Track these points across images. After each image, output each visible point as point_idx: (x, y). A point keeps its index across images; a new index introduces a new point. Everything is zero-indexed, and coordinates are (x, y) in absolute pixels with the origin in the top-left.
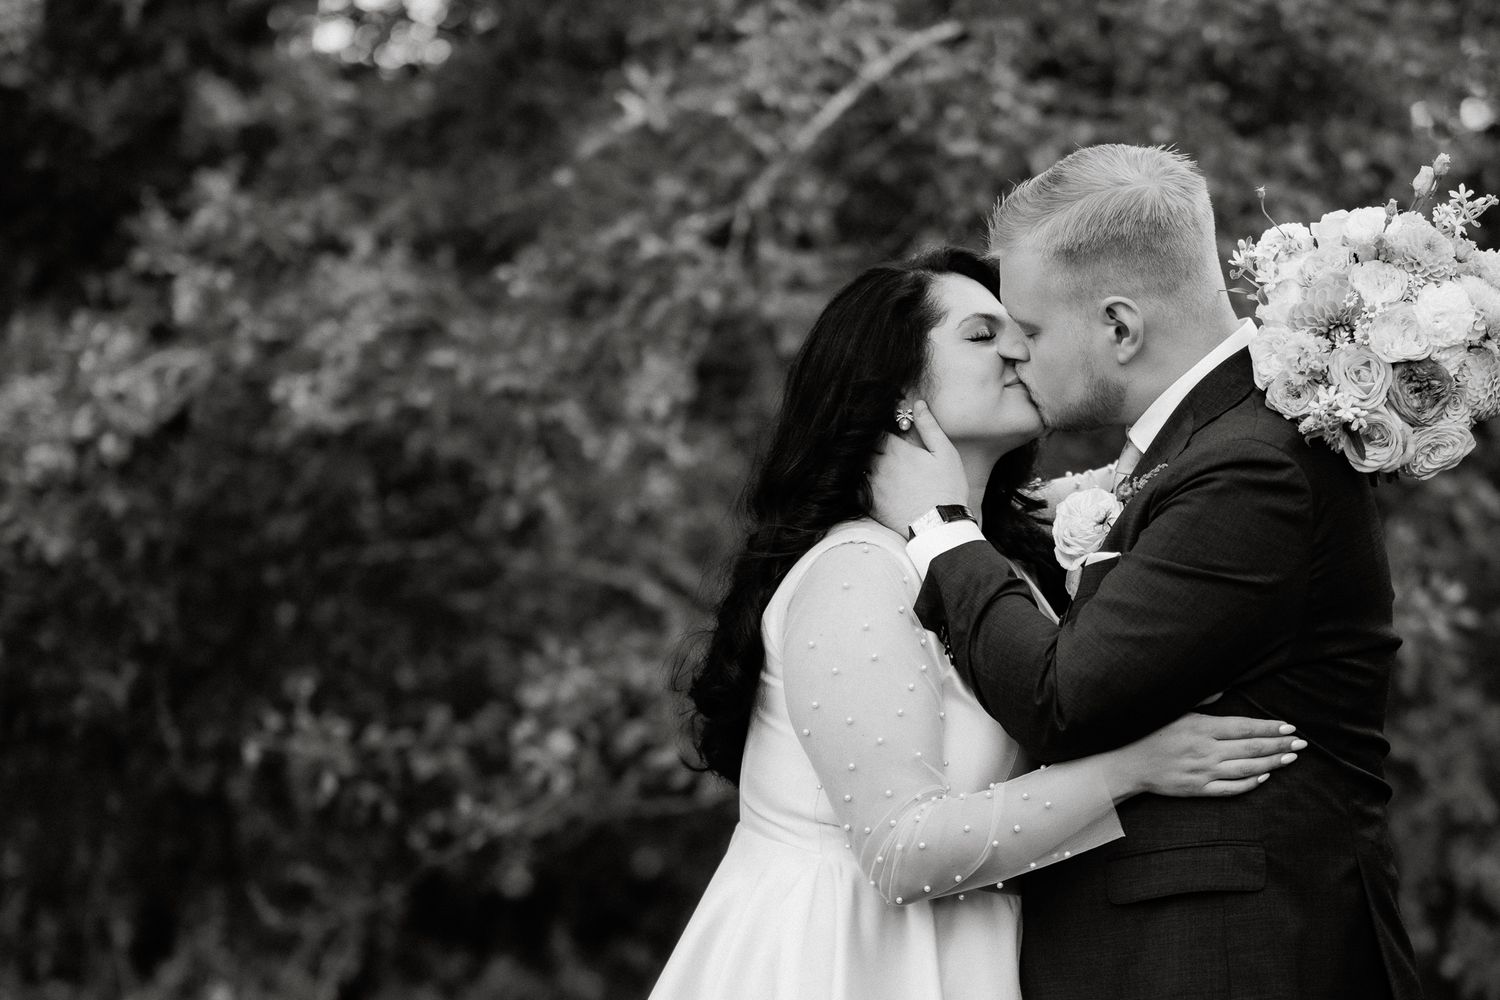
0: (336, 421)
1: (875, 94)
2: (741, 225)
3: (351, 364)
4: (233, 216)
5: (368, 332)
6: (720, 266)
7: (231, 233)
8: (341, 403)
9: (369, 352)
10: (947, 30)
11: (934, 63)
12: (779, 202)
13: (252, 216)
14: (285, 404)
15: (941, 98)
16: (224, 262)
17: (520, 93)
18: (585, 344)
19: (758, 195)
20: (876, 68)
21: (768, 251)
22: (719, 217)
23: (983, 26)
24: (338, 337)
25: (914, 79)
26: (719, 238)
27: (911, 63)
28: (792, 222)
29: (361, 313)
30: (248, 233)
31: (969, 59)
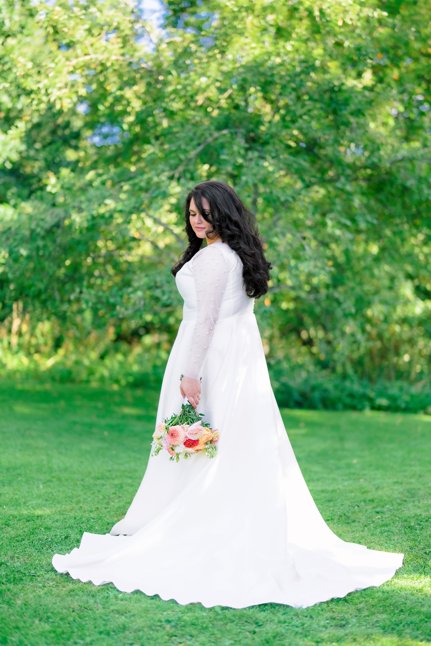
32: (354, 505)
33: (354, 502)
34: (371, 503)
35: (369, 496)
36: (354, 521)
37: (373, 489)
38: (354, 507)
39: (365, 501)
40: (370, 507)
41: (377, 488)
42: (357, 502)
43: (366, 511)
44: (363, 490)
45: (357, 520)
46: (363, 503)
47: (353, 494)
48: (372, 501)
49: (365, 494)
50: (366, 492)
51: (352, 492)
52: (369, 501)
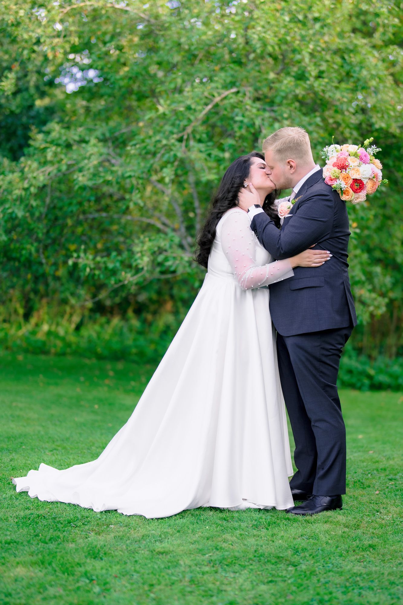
0: (90, 184)
1: (217, 105)
2: (185, 137)
3: (92, 170)
4: (60, 133)
5: (95, 162)
6: (181, 146)
7: (60, 138)
8: (90, 179)
9: (95, 167)
10: (234, 90)
11: (231, 98)
12: (194, 131)
13: (65, 135)
14: (77, 179)
15: (233, 107)
16: (58, 145)
17: (127, 103)
18: (148, 165)
19: (189, 130)
20: (217, 99)
21: (192, 143)
22: (180, 135)
23: (242, 89)
24: (88, 163)
25: (226, 102)
26: (180, 140)
27: (225, 98)
28: (198, 137)
29: (93, 157)
30: (64, 138)
31: (240, 97)
32: (368, 473)
33: (367, 470)
34: (383, 471)
35: (381, 466)
36: (369, 486)
37: (384, 459)
38: (367, 475)
39: (377, 470)
40: (383, 475)
41: (388, 459)
42: (370, 470)
43: (380, 478)
44: (374, 460)
45: (372, 486)
46: (375, 472)
47: (365, 464)
48: (385, 470)
49: (377, 464)
50: (377, 462)
51: (363, 462)
52: (381, 469)
